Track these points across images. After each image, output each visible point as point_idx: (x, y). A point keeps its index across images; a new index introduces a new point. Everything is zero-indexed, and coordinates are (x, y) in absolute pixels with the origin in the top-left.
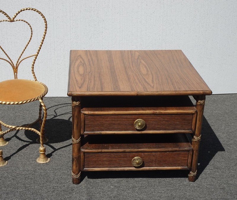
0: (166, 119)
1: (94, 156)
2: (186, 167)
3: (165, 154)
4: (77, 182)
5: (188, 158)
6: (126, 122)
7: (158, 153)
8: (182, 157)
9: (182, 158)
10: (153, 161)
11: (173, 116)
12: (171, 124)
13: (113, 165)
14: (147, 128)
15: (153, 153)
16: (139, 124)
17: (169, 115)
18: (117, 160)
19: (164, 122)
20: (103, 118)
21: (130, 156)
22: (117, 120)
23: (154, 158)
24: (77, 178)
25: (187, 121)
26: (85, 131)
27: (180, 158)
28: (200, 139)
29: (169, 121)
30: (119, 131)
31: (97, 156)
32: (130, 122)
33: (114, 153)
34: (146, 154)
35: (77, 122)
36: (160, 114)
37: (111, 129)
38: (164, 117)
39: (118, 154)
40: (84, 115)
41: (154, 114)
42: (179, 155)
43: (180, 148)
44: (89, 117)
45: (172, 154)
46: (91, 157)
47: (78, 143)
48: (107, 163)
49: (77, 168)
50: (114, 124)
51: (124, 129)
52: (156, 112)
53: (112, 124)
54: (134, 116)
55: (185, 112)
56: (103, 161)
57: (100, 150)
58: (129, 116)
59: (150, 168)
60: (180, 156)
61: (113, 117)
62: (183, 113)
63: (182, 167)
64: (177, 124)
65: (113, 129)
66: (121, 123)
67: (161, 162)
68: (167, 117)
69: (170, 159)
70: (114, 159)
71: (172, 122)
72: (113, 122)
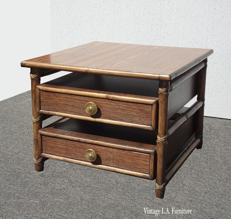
0: (121, 108)
1: (51, 141)
2: (148, 175)
3: (123, 152)
4: (38, 169)
5: (150, 164)
6: (80, 105)
7: (116, 149)
8: (143, 160)
9: (143, 162)
10: (110, 159)
11: (129, 104)
12: (128, 115)
13: (70, 155)
14: (102, 116)
15: (110, 148)
16: (91, 108)
17: (125, 103)
18: (74, 150)
20: (57, 96)
22: (71, 101)
23: (111, 156)
24: (37, 163)
25: (145, 113)
26: (41, 109)
27: (141, 161)
28: (164, 141)
29: (126, 110)
30: (73, 114)
31: (54, 141)
32: (83, 105)
33: (70, 141)
34: (103, 148)
35: (34, 98)
36: (114, 99)
37: (65, 110)
38: (119, 104)
39: (73, 143)
40: (39, 90)
41: (107, 98)
42: (139, 158)
44: (44, 93)
45: (131, 154)
46: (48, 142)
47: (36, 123)
48: (64, 152)
49: (37, 152)
50: (68, 105)
51: (79, 113)
52: (110, 97)
53: (65, 105)
54: (87, 98)
55: (142, 101)
56: (60, 148)
57: (55, 135)
58: (82, 97)
61: (66, 96)
62: (140, 102)
63: (143, 174)
64: (134, 116)
65: (67, 111)
66: (75, 105)
67: (119, 162)
68: (122, 105)
69: (130, 160)
70: (70, 148)
71: (129, 112)
72: (67, 102)
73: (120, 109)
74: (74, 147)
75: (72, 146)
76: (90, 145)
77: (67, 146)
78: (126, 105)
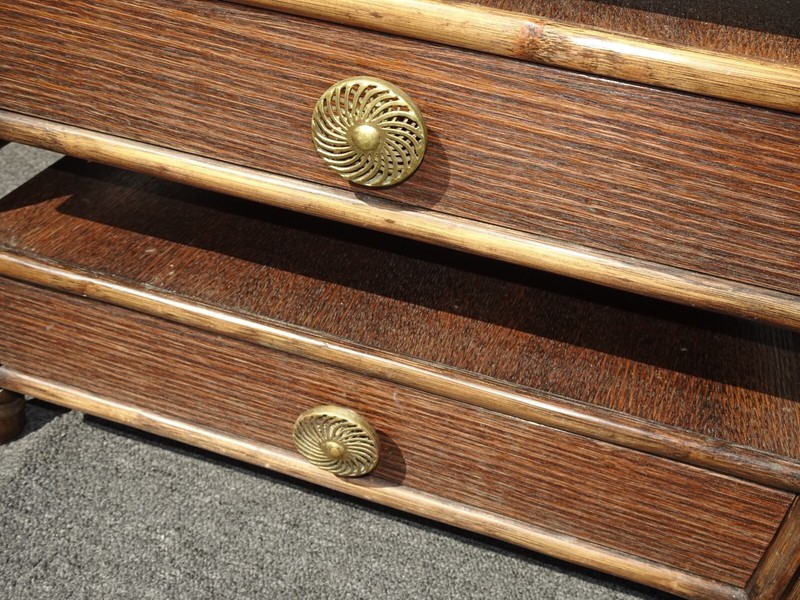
1: (48, 308)
2: (739, 593)
3: (582, 450)
6: (260, 89)
8: (724, 514)
9: (724, 522)
10: (471, 468)
14: (450, 193)
16: (366, 129)
18: (209, 382)
19: (626, 166)
21: (295, 382)
23: (482, 455)
27: (707, 516)
29: (687, 171)
30: (204, 155)
31: (67, 315)
32: (294, 90)
33: (183, 329)
34: (424, 402)
36: (604, 67)
37: (136, 122)
38: (631, 117)
41: (528, 55)
42: (699, 497)
43: (724, 446)
45: (642, 469)
46: (29, 309)
48: (142, 381)
50: (159, 83)
51: (248, 153)
53: (134, 75)
54: (332, 34)
56: (114, 358)
57: (71, 278)
58: (283, 26)
59: (441, 511)
60: (705, 504)
63: (698, 581)
64: (756, 223)
65: (153, 125)
66: (220, 86)
67: (533, 492)
68: (664, 126)
69: (615, 498)
70: (187, 369)
71: (712, 194)
72: (147, 55)
73: (632, 158)
74: (215, 368)
75: (200, 359)
76: (332, 371)
77: (163, 352)
78: (708, 134)
